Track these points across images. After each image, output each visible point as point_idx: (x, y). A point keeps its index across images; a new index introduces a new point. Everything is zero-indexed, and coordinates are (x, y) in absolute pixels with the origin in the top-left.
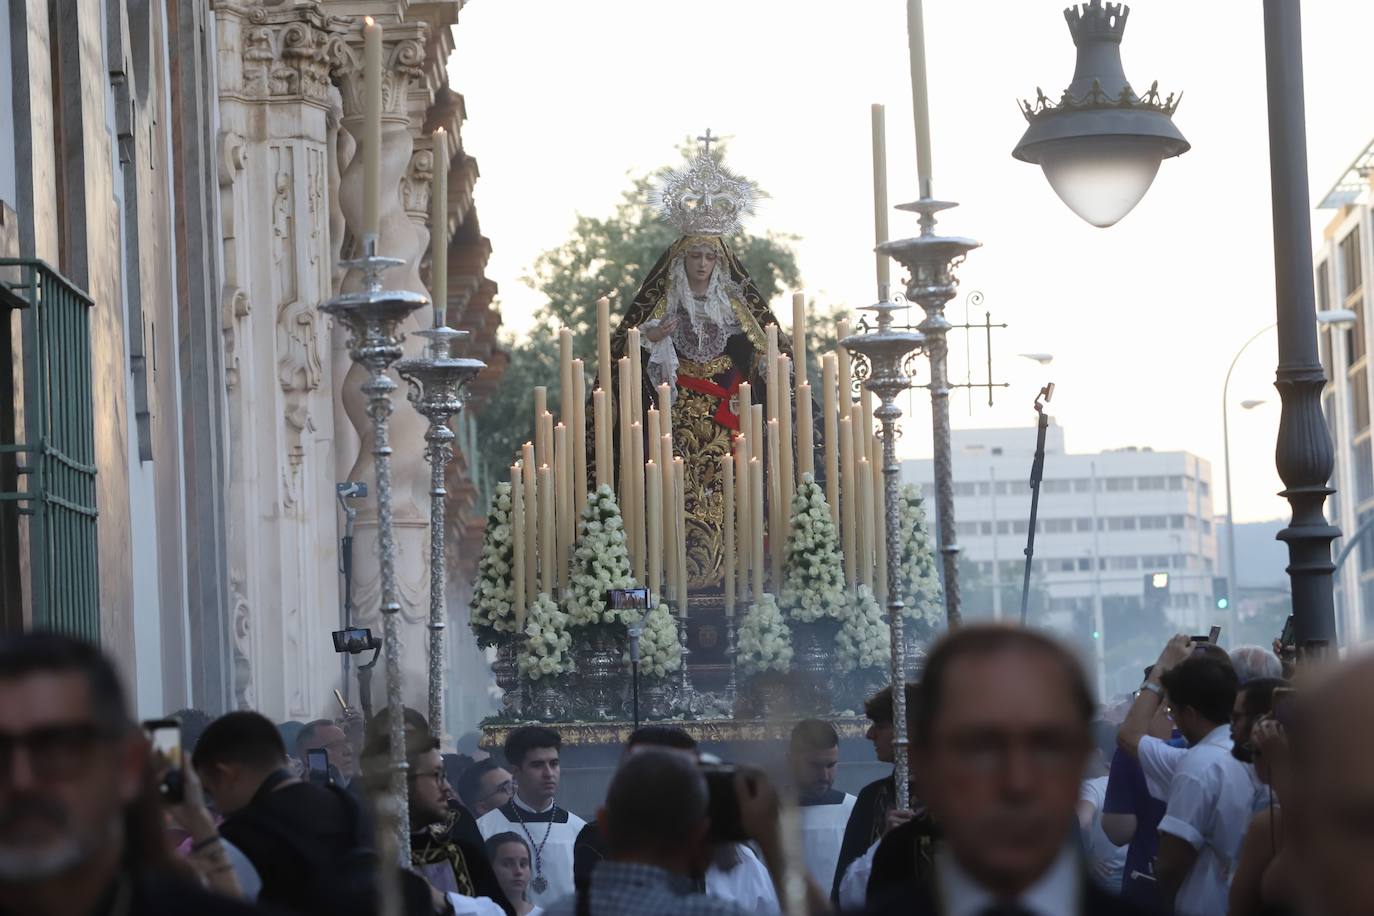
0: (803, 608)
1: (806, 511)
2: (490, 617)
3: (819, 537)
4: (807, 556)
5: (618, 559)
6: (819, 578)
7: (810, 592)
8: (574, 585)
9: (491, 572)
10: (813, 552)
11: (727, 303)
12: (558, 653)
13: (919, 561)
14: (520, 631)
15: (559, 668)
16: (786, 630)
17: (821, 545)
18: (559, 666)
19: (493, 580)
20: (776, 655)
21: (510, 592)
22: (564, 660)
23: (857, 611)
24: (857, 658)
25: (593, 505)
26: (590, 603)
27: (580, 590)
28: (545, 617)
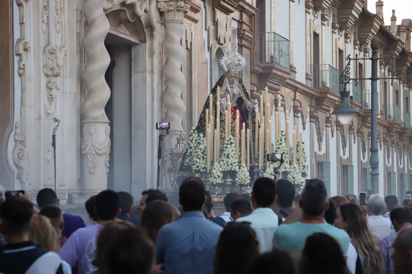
0: (280, 169)
1: (281, 144)
3: (283, 151)
5: (234, 154)
8: (223, 161)
11: (238, 89)
12: (220, 178)
13: (304, 158)
15: (221, 182)
22: (222, 180)
23: (294, 170)
26: (228, 165)
27: (225, 162)
28: (217, 168)
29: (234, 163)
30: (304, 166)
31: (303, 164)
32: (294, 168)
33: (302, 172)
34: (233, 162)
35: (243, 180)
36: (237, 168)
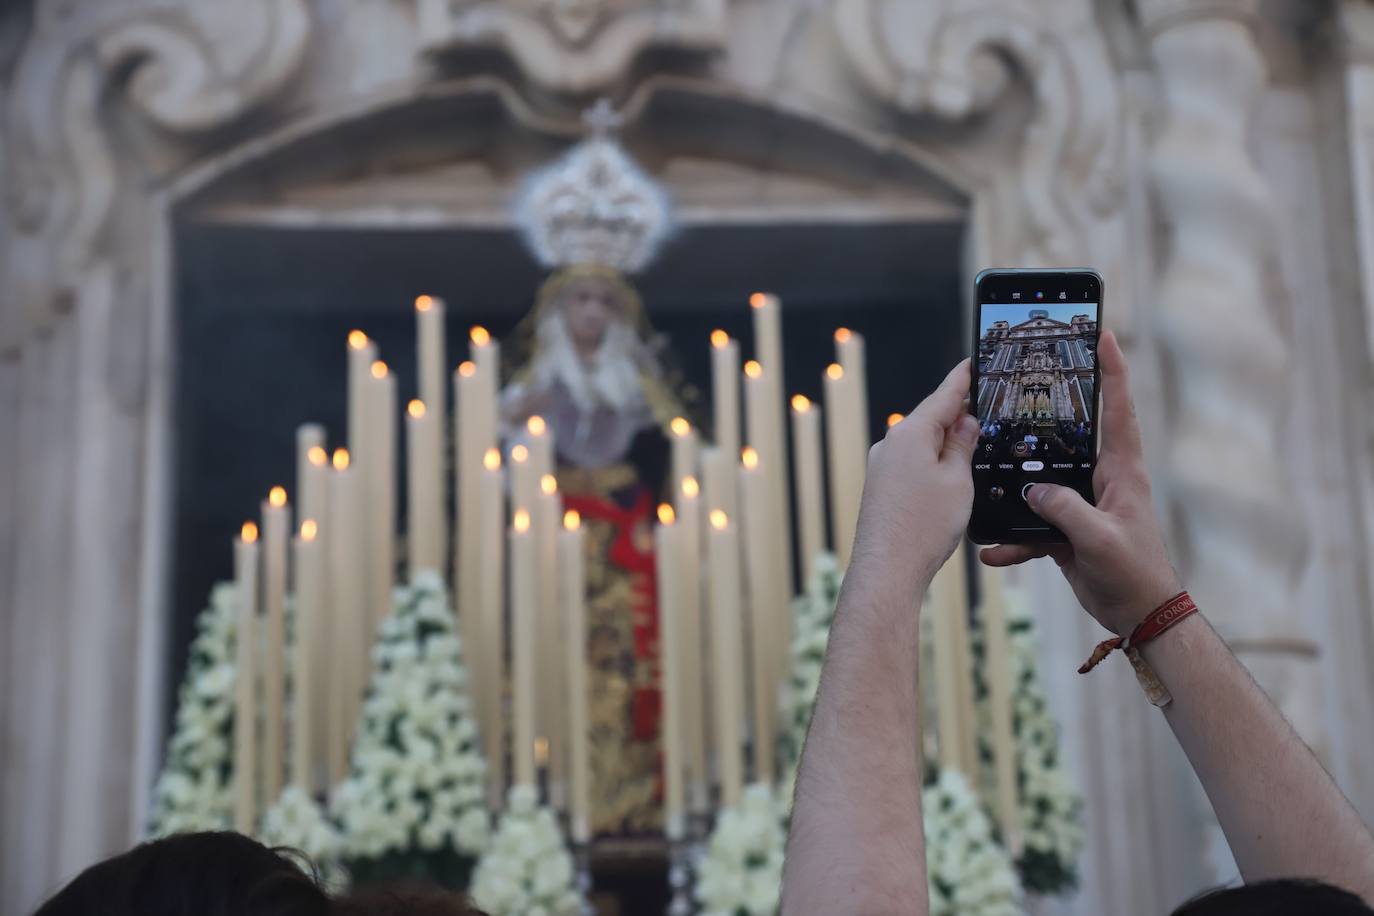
5: (453, 718)
8: (359, 774)
9: (195, 758)
13: (1038, 738)
19: (195, 775)
25: (403, 611)
26: (390, 806)
27: (371, 781)
30: (1043, 805)
31: (1034, 788)
32: (946, 804)
33: (1029, 849)
36: (469, 832)
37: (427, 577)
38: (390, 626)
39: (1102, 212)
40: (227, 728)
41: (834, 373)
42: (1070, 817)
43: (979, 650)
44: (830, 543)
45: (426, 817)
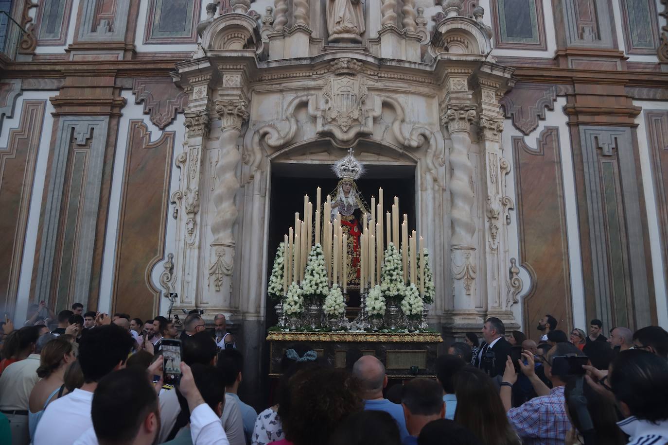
0: (390, 291)
1: (392, 255)
2: (275, 290)
3: (396, 265)
4: (391, 272)
5: (322, 270)
6: (396, 280)
7: (392, 285)
8: (306, 280)
9: (276, 274)
10: (394, 271)
11: (354, 198)
12: (298, 305)
14: (285, 296)
15: (299, 310)
16: (384, 299)
17: (396, 268)
18: (298, 310)
19: (277, 277)
20: (380, 308)
21: (282, 281)
22: (300, 307)
23: (410, 293)
24: (411, 311)
25: (314, 250)
26: (311, 286)
27: (308, 281)
28: (294, 291)
29: (321, 282)
30: (428, 288)
31: (427, 285)
32: (412, 289)
33: (425, 296)
34: (318, 281)
35: (332, 308)
36: (325, 291)
37: (318, 244)
38: (312, 253)
39: (441, 166)
40: (282, 269)
41: (393, 206)
42: (433, 290)
43: (418, 259)
44: (392, 241)
45: (317, 288)
